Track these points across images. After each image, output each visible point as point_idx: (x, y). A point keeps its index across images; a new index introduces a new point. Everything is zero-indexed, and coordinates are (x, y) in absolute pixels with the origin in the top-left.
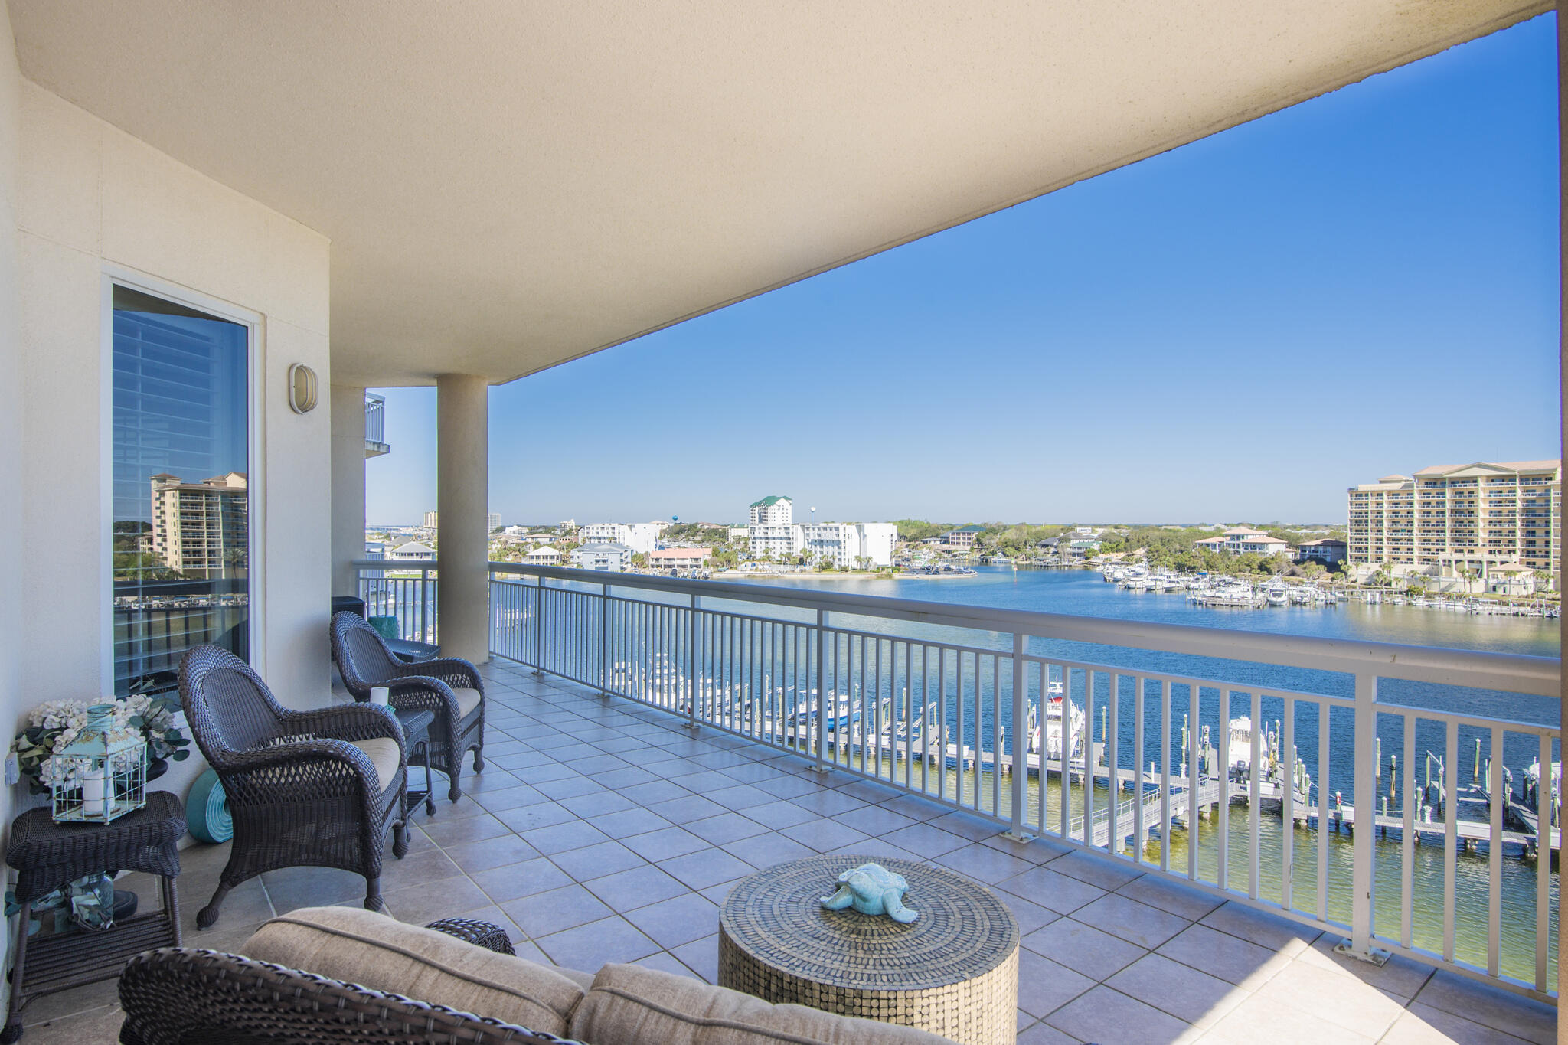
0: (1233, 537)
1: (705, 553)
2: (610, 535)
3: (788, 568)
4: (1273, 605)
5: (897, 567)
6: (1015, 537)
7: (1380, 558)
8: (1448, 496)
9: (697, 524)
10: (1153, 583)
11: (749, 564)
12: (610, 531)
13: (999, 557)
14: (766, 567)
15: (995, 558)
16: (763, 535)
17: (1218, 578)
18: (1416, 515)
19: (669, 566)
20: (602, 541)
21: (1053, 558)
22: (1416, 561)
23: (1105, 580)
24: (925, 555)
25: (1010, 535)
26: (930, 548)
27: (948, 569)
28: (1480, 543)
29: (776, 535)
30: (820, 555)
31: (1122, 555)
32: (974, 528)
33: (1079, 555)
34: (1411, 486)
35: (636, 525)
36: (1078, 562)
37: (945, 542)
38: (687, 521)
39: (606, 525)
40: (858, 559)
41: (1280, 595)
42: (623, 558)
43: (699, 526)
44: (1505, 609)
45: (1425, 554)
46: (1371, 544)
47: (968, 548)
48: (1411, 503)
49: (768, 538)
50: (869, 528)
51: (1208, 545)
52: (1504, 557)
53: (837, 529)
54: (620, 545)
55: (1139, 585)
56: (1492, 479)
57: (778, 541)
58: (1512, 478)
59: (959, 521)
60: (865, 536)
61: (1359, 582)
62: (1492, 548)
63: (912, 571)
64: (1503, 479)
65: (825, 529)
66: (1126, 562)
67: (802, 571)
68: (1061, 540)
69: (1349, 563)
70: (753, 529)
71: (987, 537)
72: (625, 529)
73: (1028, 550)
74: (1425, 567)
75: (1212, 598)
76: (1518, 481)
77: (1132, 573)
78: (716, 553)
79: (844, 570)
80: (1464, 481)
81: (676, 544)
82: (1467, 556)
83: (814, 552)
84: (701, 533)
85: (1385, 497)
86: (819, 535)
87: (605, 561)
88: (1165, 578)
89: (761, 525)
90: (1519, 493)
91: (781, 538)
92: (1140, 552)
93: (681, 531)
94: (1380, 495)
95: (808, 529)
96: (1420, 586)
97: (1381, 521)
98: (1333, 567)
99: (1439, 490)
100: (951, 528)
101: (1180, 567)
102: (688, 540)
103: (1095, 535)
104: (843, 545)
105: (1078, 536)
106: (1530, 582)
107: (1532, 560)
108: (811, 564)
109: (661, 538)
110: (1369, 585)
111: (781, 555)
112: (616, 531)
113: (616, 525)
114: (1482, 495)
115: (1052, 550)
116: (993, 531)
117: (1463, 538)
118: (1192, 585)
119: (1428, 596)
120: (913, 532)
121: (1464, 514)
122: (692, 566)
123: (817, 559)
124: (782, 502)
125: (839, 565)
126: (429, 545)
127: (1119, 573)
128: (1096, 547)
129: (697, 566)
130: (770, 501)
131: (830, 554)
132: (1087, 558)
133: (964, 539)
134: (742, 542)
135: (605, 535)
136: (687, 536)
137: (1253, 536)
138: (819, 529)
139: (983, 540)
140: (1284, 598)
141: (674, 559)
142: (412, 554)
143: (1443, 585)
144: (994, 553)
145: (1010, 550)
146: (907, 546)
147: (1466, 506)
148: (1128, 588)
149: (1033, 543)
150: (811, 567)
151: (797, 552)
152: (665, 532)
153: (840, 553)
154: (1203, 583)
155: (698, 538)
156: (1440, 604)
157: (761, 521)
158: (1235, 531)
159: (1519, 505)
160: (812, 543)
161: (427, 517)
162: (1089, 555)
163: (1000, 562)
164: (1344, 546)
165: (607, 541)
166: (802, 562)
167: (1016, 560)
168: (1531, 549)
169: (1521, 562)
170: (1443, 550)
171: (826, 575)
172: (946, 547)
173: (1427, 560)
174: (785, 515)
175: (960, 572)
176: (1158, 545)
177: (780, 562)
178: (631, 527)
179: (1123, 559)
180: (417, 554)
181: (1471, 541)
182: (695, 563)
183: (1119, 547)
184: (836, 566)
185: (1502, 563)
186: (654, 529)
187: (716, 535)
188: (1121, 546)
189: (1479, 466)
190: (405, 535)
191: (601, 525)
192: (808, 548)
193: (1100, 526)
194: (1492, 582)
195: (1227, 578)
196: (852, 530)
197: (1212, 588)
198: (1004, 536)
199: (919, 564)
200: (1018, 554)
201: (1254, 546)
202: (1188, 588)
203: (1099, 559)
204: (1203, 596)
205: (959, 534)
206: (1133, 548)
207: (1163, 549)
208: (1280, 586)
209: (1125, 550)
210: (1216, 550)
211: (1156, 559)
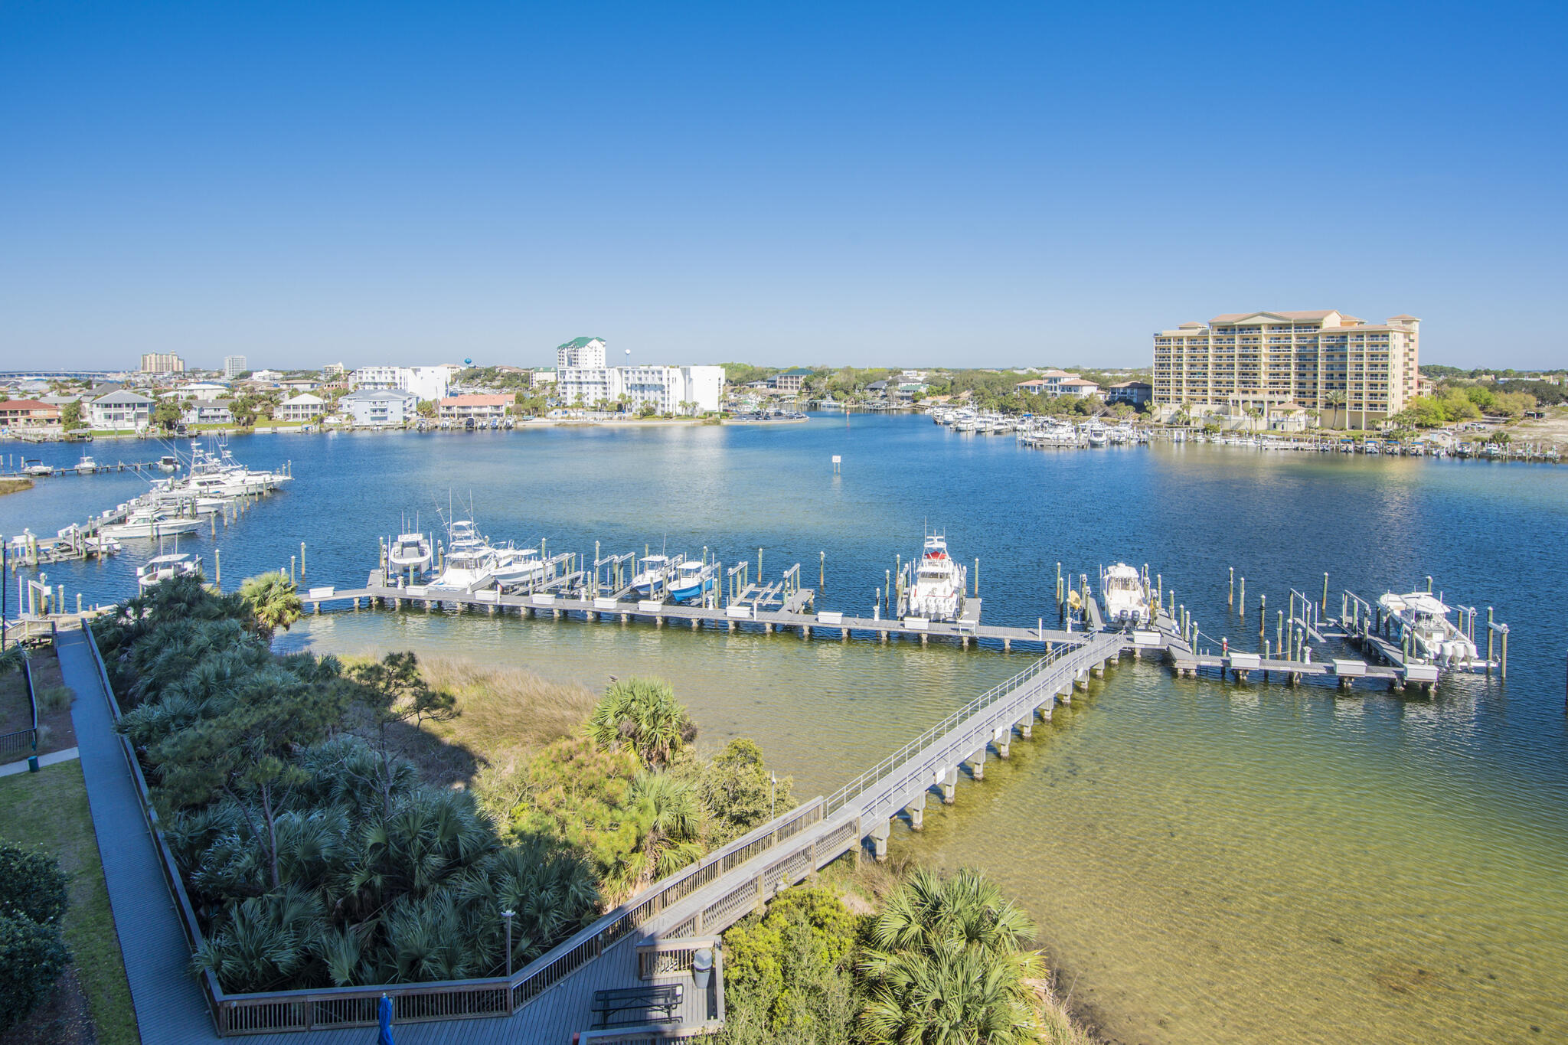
0: (1051, 380)
1: (508, 400)
2: (390, 380)
3: (605, 415)
4: (1094, 445)
5: (726, 413)
6: (843, 381)
7: (1179, 399)
8: (1237, 342)
9: (495, 367)
10: (983, 425)
11: (560, 411)
12: (389, 376)
13: (828, 401)
14: (580, 414)
15: (824, 402)
16: (574, 379)
17: (1041, 419)
18: (1211, 359)
19: (464, 416)
20: (379, 387)
21: (883, 401)
22: (1209, 401)
23: (936, 423)
24: (752, 401)
25: (839, 378)
26: (757, 393)
27: (778, 414)
28: (1262, 384)
29: (590, 379)
30: (640, 401)
31: (948, 398)
32: (803, 371)
33: (907, 398)
34: (1207, 332)
35: (422, 368)
36: (906, 405)
37: (772, 386)
38: (482, 364)
39: (384, 369)
40: (684, 405)
41: (1100, 435)
42: (407, 406)
43: (497, 370)
44: (1288, 445)
45: (1217, 395)
46: (1172, 386)
47: (796, 392)
48: (1206, 348)
49: (580, 383)
50: (695, 371)
51: (1028, 387)
52: (1281, 397)
53: (660, 372)
54: (403, 392)
55: (970, 427)
56: (1272, 327)
57: (592, 386)
58: (1288, 326)
59: (785, 364)
60: (690, 380)
61: (1163, 421)
62: (1272, 389)
63: (741, 417)
64: (1281, 327)
65: (647, 372)
66: (954, 404)
67: (620, 418)
68: (890, 383)
69: (1154, 404)
70: (563, 373)
71: (816, 380)
72: (408, 373)
73: (857, 393)
74: (1217, 407)
75: (1041, 439)
76: (1293, 329)
77: (961, 416)
78: (520, 399)
79: (668, 416)
80: (1251, 328)
81: (471, 390)
82: (1251, 397)
83: (633, 398)
84: (499, 378)
85: (1185, 342)
86: (640, 379)
87: (383, 410)
88: (993, 421)
89: (571, 368)
90: (1294, 339)
91: (596, 383)
92: (965, 395)
93: (472, 376)
94: (1180, 340)
95: (627, 372)
96: (1214, 424)
97: (1181, 365)
98: (1140, 408)
99: (1229, 336)
100: (777, 372)
101: (1004, 410)
102: (485, 386)
103: (921, 379)
104: (666, 390)
105: (906, 380)
106: (1302, 419)
107: (1302, 399)
108: (630, 410)
109: (452, 383)
110: (1172, 424)
111: (597, 401)
112: (397, 376)
113: (396, 369)
114: (1264, 341)
115: (881, 393)
116: (822, 374)
117: (1248, 380)
118: (1019, 427)
119: (1224, 434)
120: (737, 376)
121: (1250, 358)
122: (491, 415)
123: (637, 406)
124: (594, 343)
125: (663, 412)
126: (146, 394)
127: (949, 416)
128: (923, 390)
129: (498, 415)
130: (582, 342)
131: (652, 400)
132: (915, 401)
133: (792, 382)
134: (548, 388)
135: (383, 380)
136: (482, 381)
137: (1068, 380)
138: (640, 372)
139: (811, 384)
140: (1104, 438)
141: (470, 407)
142: (120, 406)
143: (1233, 423)
144: (822, 397)
145: (839, 394)
146: (732, 391)
147: (1251, 351)
148: (958, 430)
149: (862, 386)
150: (631, 414)
151: (614, 397)
152: (456, 377)
153: (663, 399)
154: (1028, 424)
155: (496, 383)
156: (1234, 441)
157: (570, 364)
158: (1050, 373)
159: (1294, 350)
160: (632, 387)
161: (144, 360)
162: (917, 398)
163: (829, 407)
164: (1149, 388)
165: (385, 387)
166: (620, 408)
167: (846, 405)
168: (1302, 389)
169: (1294, 402)
170: (1232, 391)
171: (647, 423)
172: (772, 391)
173: (1218, 400)
174: (598, 358)
175: (792, 417)
176: (982, 387)
177: (595, 409)
178: (415, 371)
179: (949, 402)
180: (128, 405)
181: (1255, 383)
182: (495, 411)
183: (945, 390)
184: (659, 413)
185: (1280, 403)
186: (444, 373)
187: (518, 380)
188: (948, 389)
189: (1263, 315)
190: (111, 382)
191: (377, 369)
192: (627, 393)
193: (924, 370)
194: (1273, 419)
195: (1049, 419)
196: (677, 373)
197: (1037, 429)
198: (833, 380)
199: (747, 409)
200: (847, 398)
201: (1069, 388)
202: (1015, 430)
203: (929, 401)
204: (1033, 437)
205: (786, 377)
206: (959, 391)
207: (988, 392)
208: (1098, 427)
209: (951, 393)
210: (1036, 393)
211: (981, 402)
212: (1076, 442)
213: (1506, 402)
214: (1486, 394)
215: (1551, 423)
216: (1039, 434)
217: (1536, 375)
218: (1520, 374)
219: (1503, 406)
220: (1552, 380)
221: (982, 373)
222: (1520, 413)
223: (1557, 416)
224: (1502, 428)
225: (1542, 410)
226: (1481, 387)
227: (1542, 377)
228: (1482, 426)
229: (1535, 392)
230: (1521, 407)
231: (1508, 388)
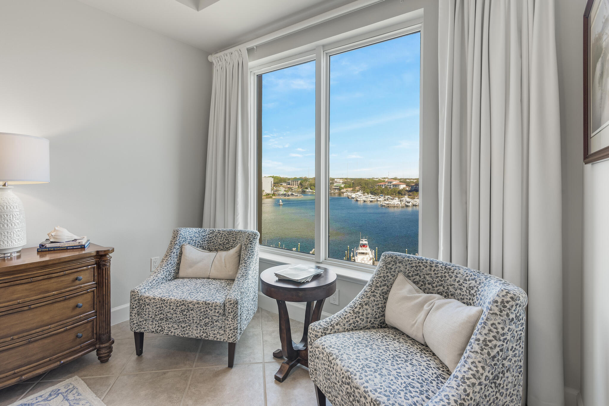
0: (388, 182)
4: (407, 206)
5: (274, 194)
13: (309, 190)
15: (307, 190)
17: (387, 197)
23: (348, 198)
24: (282, 190)
25: (312, 182)
26: (283, 187)
27: (292, 195)
31: (351, 189)
32: (299, 179)
33: (337, 189)
36: (337, 191)
41: (409, 203)
47: (297, 186)
51: (381, 185)
55: (361, 200)
59: (293, 177)
63: (279, 195)
66: (354, 191)
71: (304, 182)
75: (388, 204)
77: (357, 196)
88: (370, 197)
92: (357, 188)
100: (290, 179)
101: (373, 193)
103: (341, 182)
105: (336, 182)
116: (305, 180)
118: (378, 200)
120: (276, 181)
127: (354, 195)
128: (343, 186)
132: (340, 190)
133: (296, 183)
137: (395, 182)
139: (302, 184)
140: (411, 204)
144: (307, 188)
145: (313, 187)
146: (275, 186)
148: (357, 201)
154: (382, 199)
158: (387, 180)
167: (315, 191)
172: (289, 186)
175: (297, 196)
176: (364, 185)
179: (352, 190)
188: (351, 186)
193: (342, 179)
195: (390, 197)
197: (385, 200)
198: (309, 182)
199: (281, 193)
201: (395, 185)
203: (344, 190)
204: (385, 203)
205: (293, 181)
206: (355, 187)
207: (366, 187)
208: (408, 200)
209: (353, 187)
210: (384, 187)
211: (364, 190)
212: (401, 205)
216: (387, 202)
221: (363, 180)
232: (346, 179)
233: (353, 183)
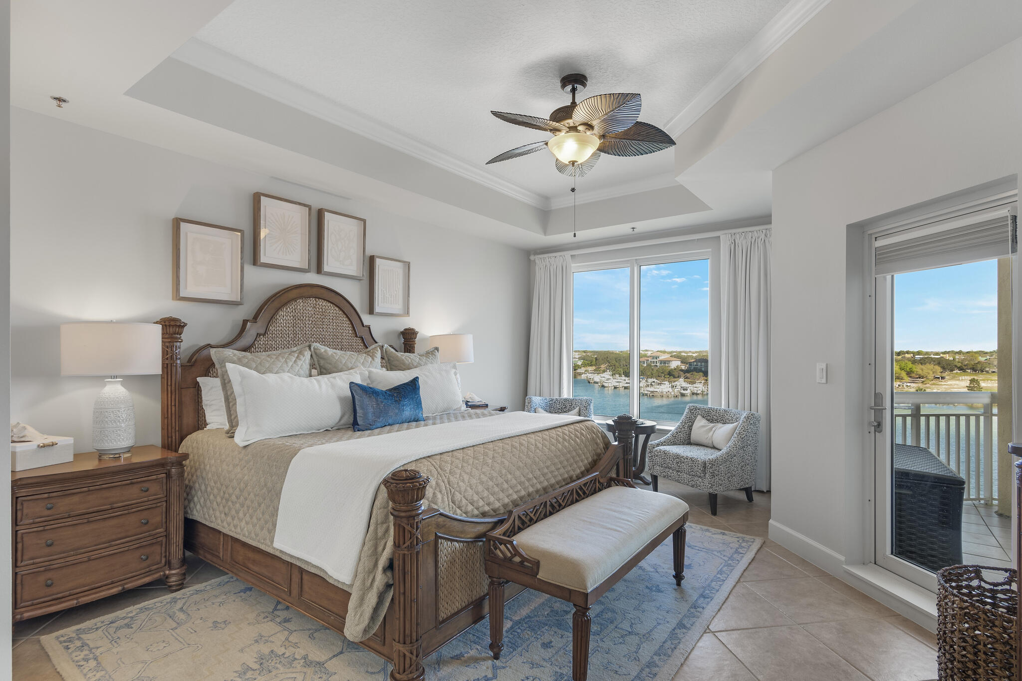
0: (653, 357)
4: (683, 395)
10: (618, 384)
17: (650, 380)
23: (589, 382)
31: (594, 368)
41: (687, 390)
55: (610, 385)
66: (597, 371)
75: (652, 392)
77: (603, 379)
88: (623, 381)
92: (603, 367)
98: (704, 374)
103: (577, 357)
127: (597, 378)
128: (580, 363)
137: (663, 357)
148: (603, 386)
154: (643, 383)
176: (614, 362)
179: (595, 370)
183: (592, 363)
188: (594, 363)
195: (655, 380)
197: (648, 386)
201: (664, 362)
203: (582, 370)
204: (647, 391)
206: (600, 365)
207: (617, 364)
208: (685, 385)
209: (595, 365)
210: (645, 365)
211: (614, 370)
212: (673, 393)
213: (922, 370)
214: (910, 365)
215: (949, 383)
216: (652, 389)
217: (937, 354)
218: (927, 353)
219: (920, 372)
220: (947, 357)
221: (613, 353)
222: (931, 376)
223: (953, 378)
224: (921, 385)
225: (944, 375)
226: (907, 361)
227: (942, 355)
228: (909, 384)
229: (939, 364)
230: (932, 373)
231: (922, 362)
232: (584, 352)
233: (596, 359)
